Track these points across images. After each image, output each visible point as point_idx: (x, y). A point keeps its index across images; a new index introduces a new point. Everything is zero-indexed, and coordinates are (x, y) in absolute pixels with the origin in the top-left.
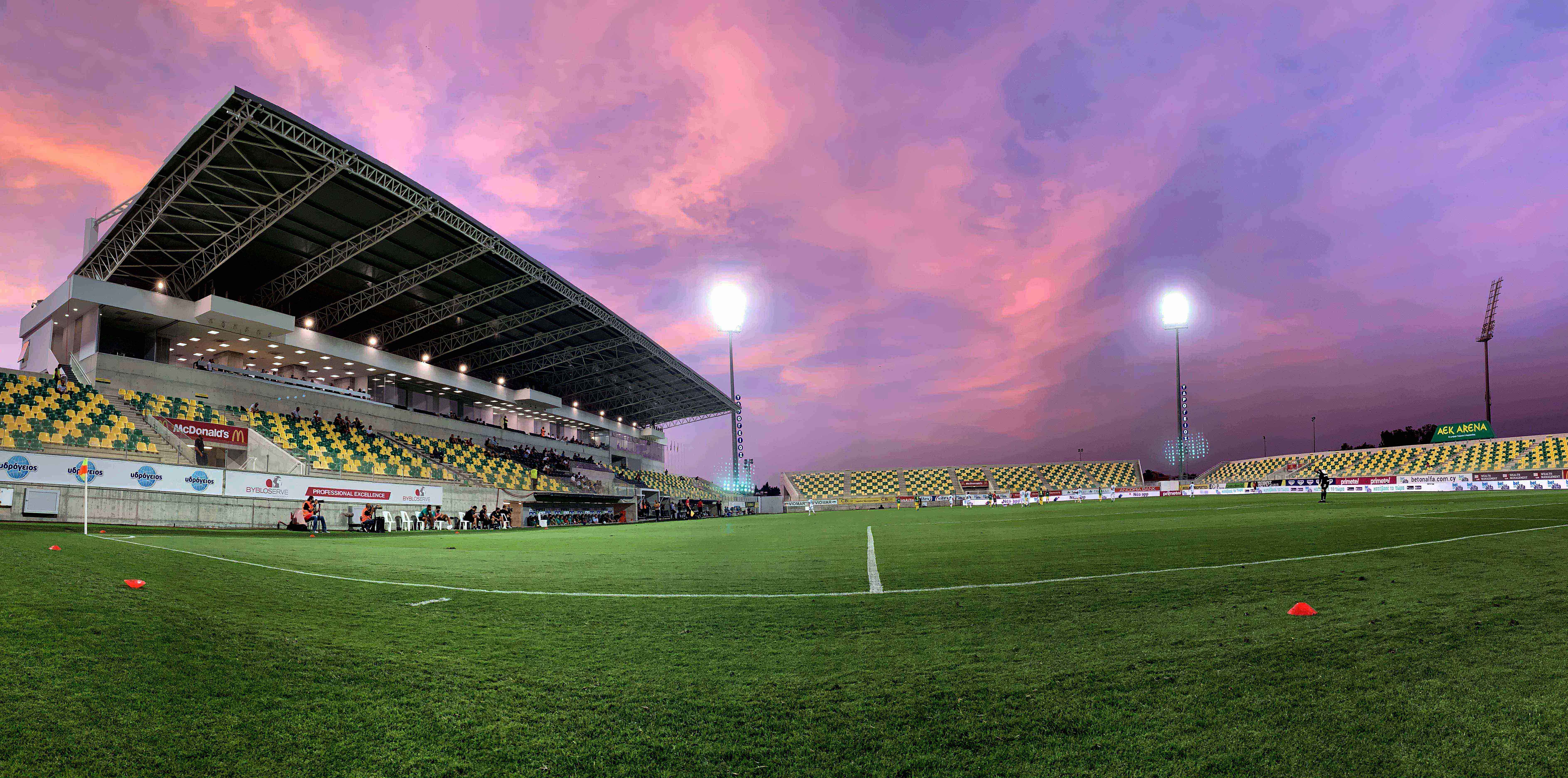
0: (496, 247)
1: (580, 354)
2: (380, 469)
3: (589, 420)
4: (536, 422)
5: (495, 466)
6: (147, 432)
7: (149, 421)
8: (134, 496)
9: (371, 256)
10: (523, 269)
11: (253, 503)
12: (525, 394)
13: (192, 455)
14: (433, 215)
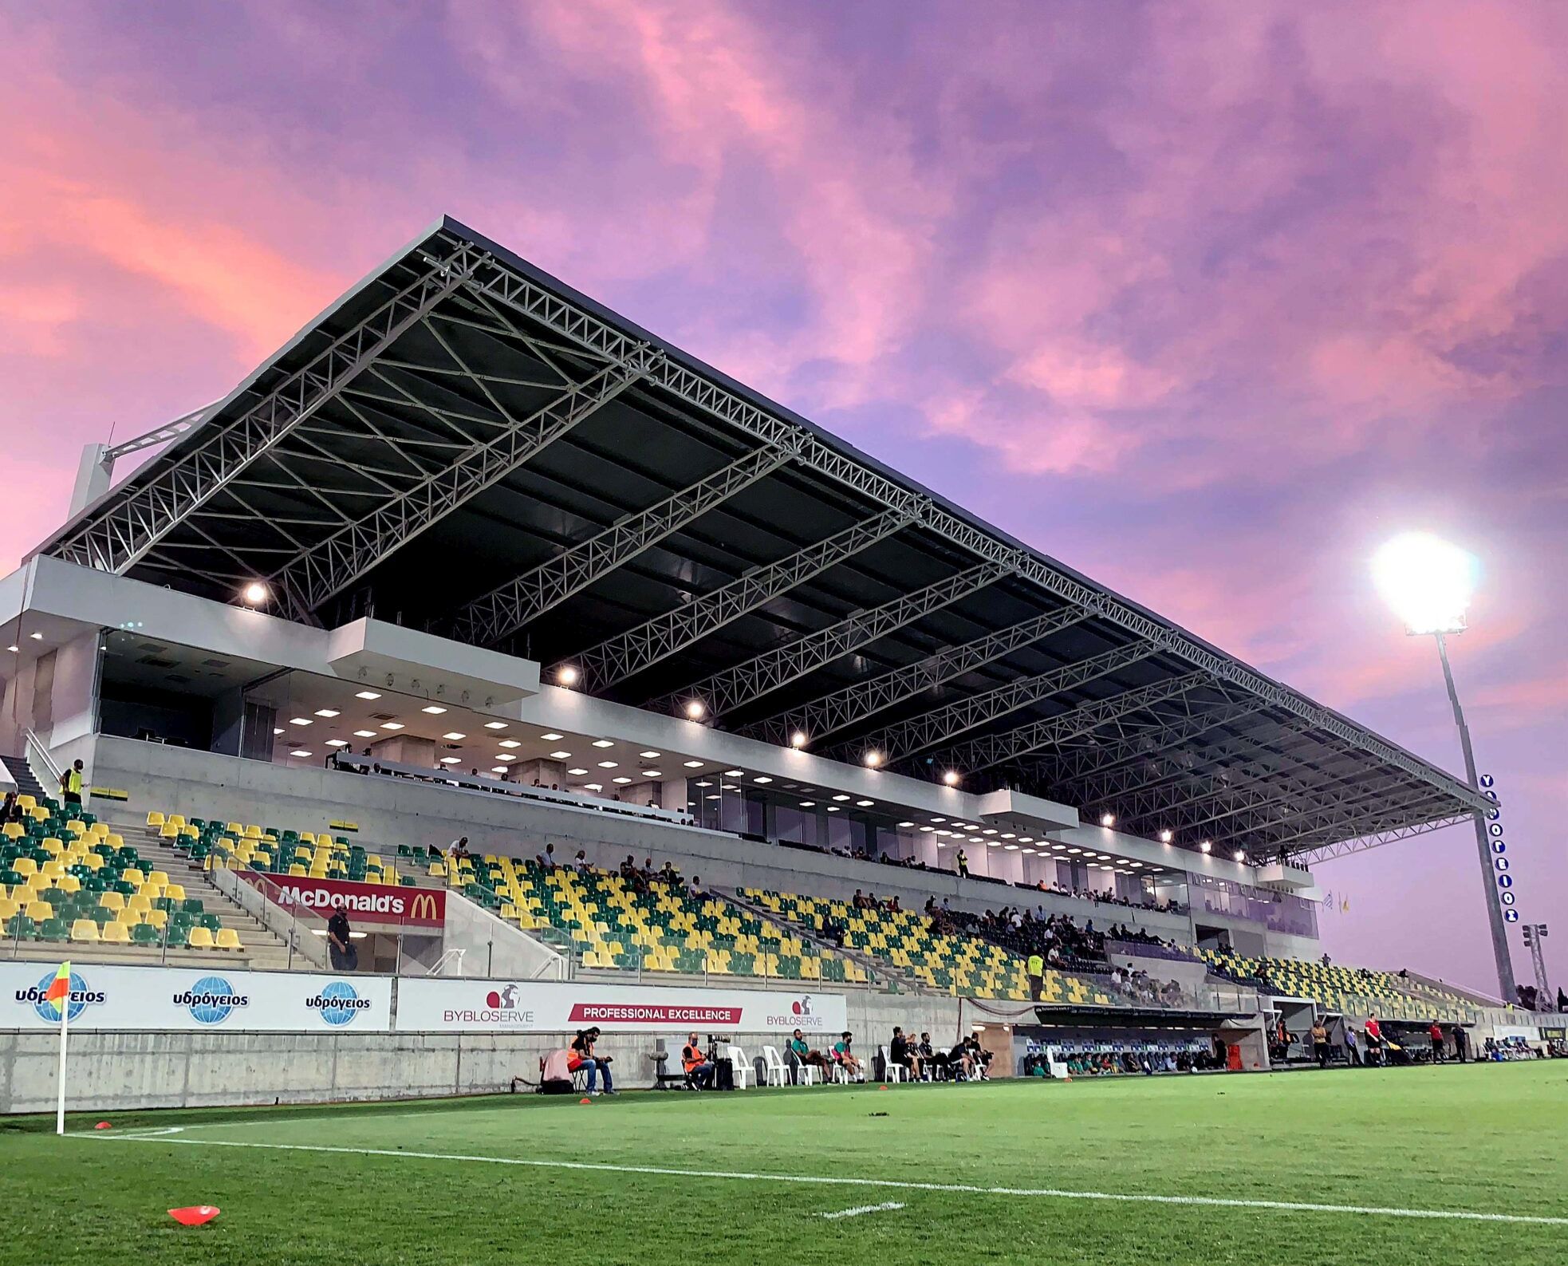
0: (926, 514)
1: (1109, 715)
2: (718, 962)
3: (1140, 852)
4: (1026, 860)
5: (948, 952)
6: (212, 902)
7: (219, 882)
8: (181, 1044)
9: (687, 541)
10: (980, 553)
11: (457, 1042)
12: (1002, 801)
13: (322, 950)
14: (803, 461)
